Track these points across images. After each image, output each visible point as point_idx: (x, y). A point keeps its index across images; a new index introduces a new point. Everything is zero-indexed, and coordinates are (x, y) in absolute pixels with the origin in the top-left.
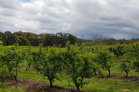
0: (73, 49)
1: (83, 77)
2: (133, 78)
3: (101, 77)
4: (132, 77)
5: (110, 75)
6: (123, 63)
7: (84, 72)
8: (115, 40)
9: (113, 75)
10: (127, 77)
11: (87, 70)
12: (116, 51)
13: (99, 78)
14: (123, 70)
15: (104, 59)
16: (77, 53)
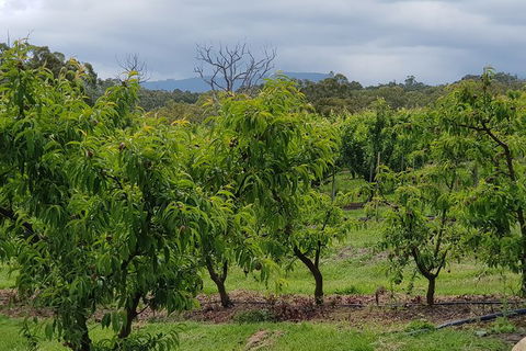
0: (58, 100)
1: (136, 302)
2: (467, 311)
3: (262, 319)
4: (462, 305)
5: (326, 300)
6: (403, 210)
7: (136, 263)
8: (356, 86)
9: (344, 297)
10: (430, 304)
11: (160, 245)
12: (360, 153)
13: (251, 320)
14: (407, 256)
15: (274, 166)
16: (84, 127)
